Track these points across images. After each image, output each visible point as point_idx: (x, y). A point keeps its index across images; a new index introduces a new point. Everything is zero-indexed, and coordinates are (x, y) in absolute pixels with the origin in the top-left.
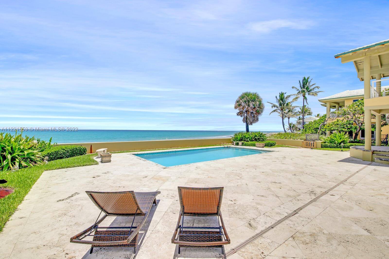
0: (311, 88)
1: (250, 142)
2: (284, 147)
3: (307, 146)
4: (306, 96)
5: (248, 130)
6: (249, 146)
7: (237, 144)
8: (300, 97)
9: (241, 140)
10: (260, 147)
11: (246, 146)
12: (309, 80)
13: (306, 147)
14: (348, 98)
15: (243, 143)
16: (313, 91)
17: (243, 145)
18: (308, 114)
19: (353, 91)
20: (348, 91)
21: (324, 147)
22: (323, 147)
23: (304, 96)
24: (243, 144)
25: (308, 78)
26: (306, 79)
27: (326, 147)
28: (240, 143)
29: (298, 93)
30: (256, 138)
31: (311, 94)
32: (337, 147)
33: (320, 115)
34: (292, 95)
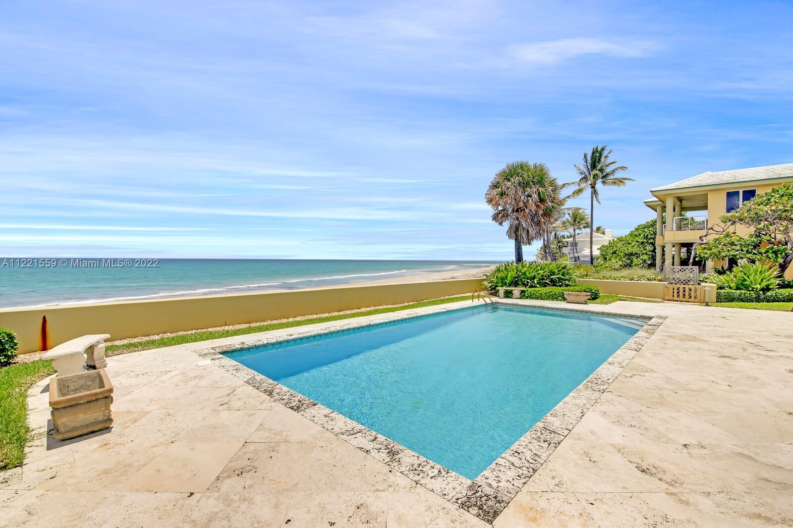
0: (608, 170)
1: (540, 290)
2: (627, 300)
3: (678, 296)
4: (597, 186)
5: (519, 258)
6: (542, 299)
7: (508, 294)
8: (587, 188)
9: (515, 283)
10: (578, 303)
11: (533, 298)
12: (605, 153)
13: (675, 298)
14: (715, 188)
15: (523, 292)
16: (612, 177)
17: (525, 296)
18: (585, 225)
19: (722, 172)
20: (710, 173)
21: (723, 299)
22: (720, 299)
23: (593, 187)
24: (523, 294)
25: (603, 149)
26: (599, 150)
27: (730, 299)
28: (516, 291)
29: (580, 181)
30: (552, 278)
31: (609, 182)
32: (758, 300)
33: (601, 228)
34: (568, 184)
